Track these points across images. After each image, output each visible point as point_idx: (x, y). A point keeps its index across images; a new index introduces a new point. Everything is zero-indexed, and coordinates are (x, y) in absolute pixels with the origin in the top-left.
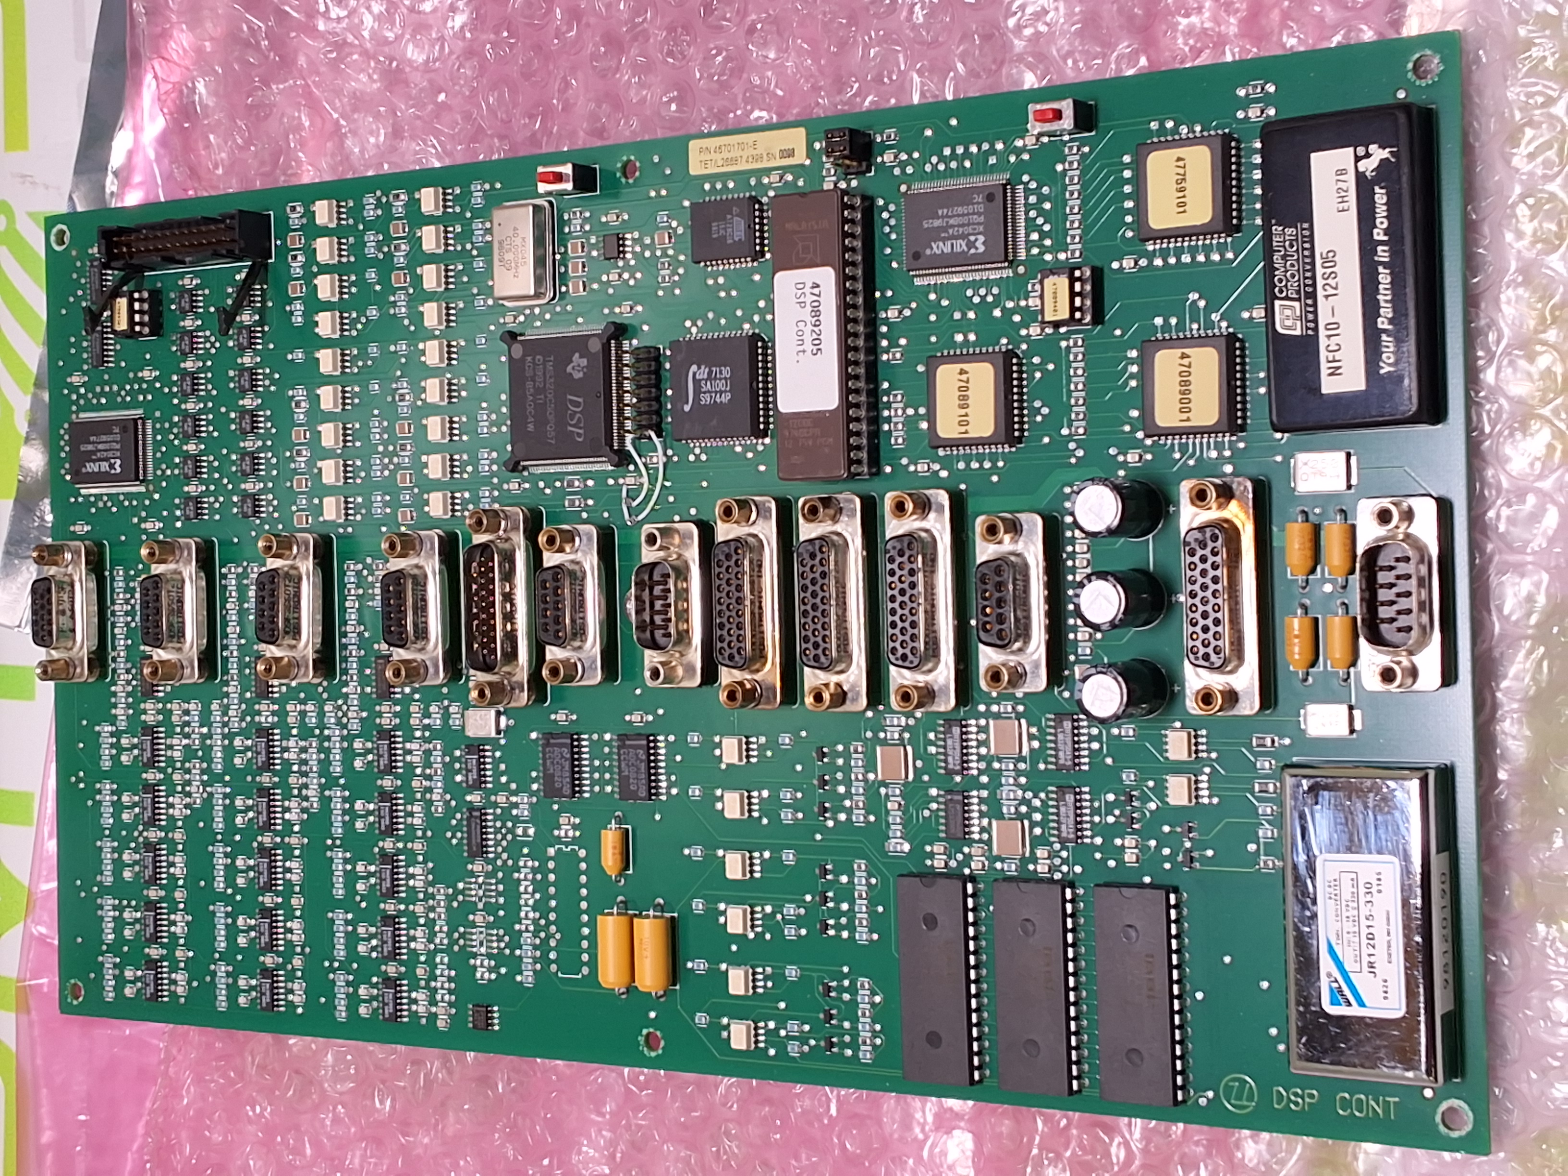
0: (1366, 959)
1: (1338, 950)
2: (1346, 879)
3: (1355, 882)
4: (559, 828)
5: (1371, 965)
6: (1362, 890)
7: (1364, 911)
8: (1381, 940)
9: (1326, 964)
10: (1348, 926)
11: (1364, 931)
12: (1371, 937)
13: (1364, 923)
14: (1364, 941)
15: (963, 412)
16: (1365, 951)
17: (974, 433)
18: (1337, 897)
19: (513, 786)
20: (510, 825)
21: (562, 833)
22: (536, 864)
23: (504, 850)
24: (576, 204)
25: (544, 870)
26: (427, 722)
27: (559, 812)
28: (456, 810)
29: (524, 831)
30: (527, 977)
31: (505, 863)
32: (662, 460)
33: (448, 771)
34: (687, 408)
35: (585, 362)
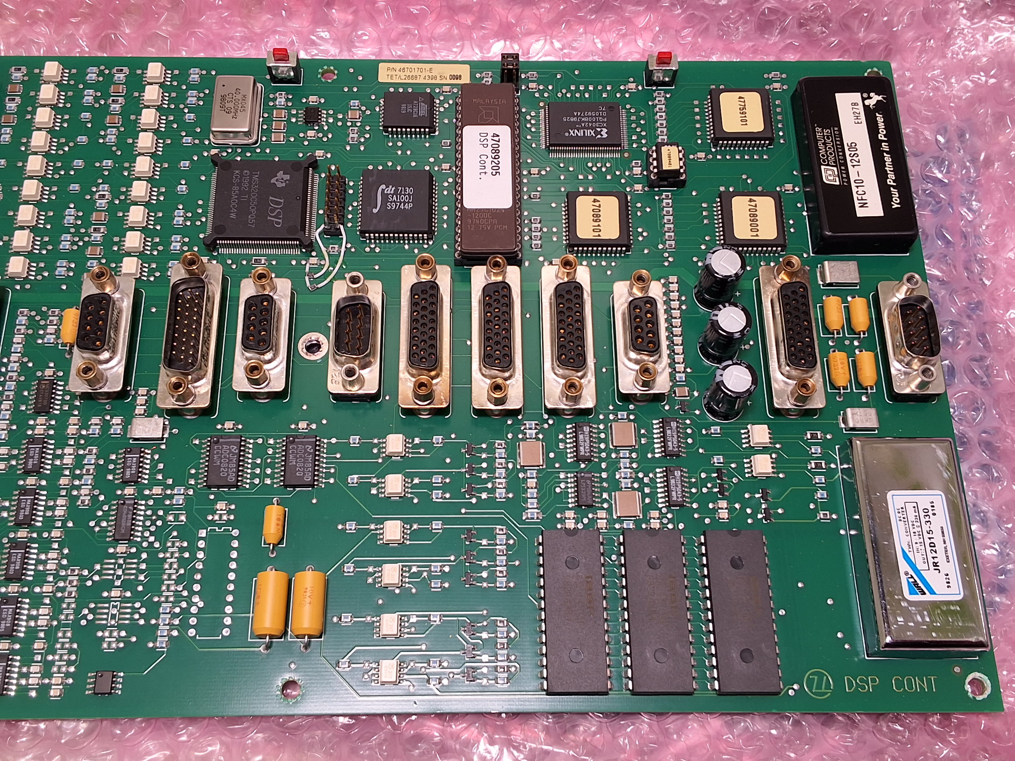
0: (931, 561)
1: (911, 555)
2: (910, 508)
3: (916, 508)
4: (214, 512)
5: (935, 564)
6: (922, 514)
7: (926, 528)
8: (940, 547)
9: (903, 565)
10: (915, 539)
11: (927, 542)
12: (933, 545)
13: (926, 536)
14: (929, 549)
15: (597, 224)
16: (930, 555)
17: (605, 236)
18: (905, 520)
19: (170, 481)
20: (161, 513)
21: (217, 517)
22: (185, 544)
23: (152, 534)
24: (281, 89)
25: (193, 549)
26: (84, 432)
27: (215, 502)
28: (103, 503)
29: (176, 517)
30: (162, 643)
31: (151, 544)
32: (343, 249)
33: (101, 471)
34: (375, 211)
35: (287, 177)
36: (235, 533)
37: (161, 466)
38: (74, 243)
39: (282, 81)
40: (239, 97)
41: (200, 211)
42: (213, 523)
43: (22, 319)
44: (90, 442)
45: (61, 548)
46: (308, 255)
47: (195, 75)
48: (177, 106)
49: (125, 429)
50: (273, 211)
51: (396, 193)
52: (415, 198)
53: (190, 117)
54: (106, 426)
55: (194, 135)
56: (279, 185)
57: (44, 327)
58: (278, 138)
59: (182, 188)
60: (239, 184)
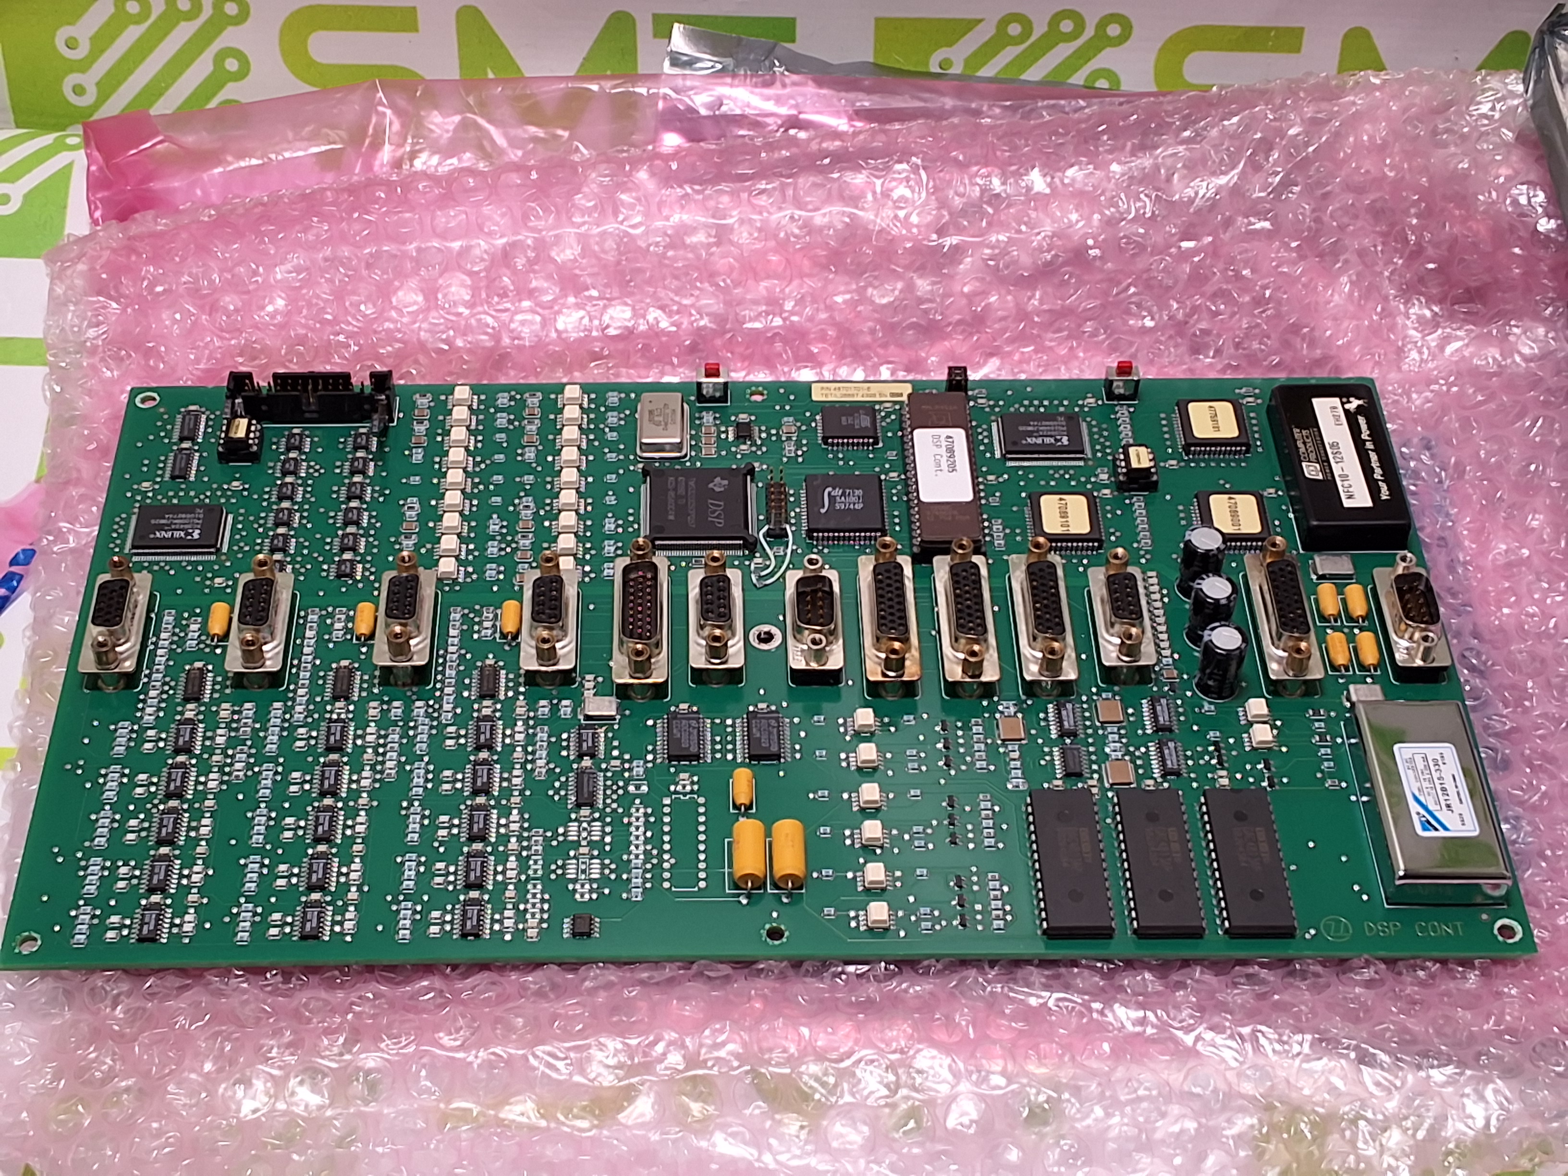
0: (1443, 803)
1: (1422, 799)
2: (1418, 758)
3: (1425, 759)
4: (676, 783)
5: (1448, 806)
6: (1431, 764)
7: (1436, 775)
8: (1452, 791)
9: (1414, 807)
10: (1425, 784)
11: (1438, 787)
12: (1444, 790)
13: (1437, 782)
14: (1440, 793)
15: (1064, 520)
16: (1442, 798)
17: (1075, 531)
18: (1414, 769)
19: (627, 756)
20: (621, 783)
21: (679, 788)
22: (649, 811)
23: (613, 801)
24: (708, 409)
25: (658, 814)
26: (532, 714)
27: (677, 773)
28: (561, 775)
29: (638, 787)
30: (637, 895)
31: (614, 811)
32: (789, 551)
33: (554, 749)
34: (823, 511)
35: (726, 482)
36: (701, 800)
37: (616, 743)
38: (501, 549)
39: (709, 401)
40: (668, 411)
41: (631, 519)
42: (676, 792)
43: (456, 616)
44: (540, 722)
45: (521, 813)
46: (752, 557)
47: (613, 398)
48: (596, 426)
49: (574, 712)
50: (714, 512)
51: (843, 494)
52: (865, 499)
53: (612, 436)
54: (555, 709)
55: (619, 452)
56: (717, 489)
57: (480, 623)
58: (709, 451)
59: (611, 500)
60: (675, 489)
